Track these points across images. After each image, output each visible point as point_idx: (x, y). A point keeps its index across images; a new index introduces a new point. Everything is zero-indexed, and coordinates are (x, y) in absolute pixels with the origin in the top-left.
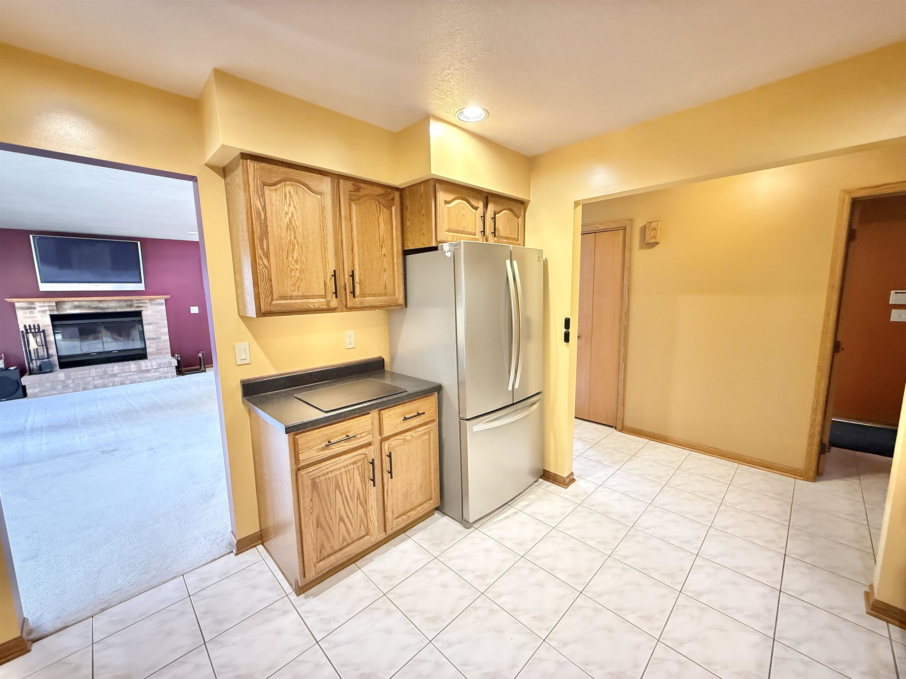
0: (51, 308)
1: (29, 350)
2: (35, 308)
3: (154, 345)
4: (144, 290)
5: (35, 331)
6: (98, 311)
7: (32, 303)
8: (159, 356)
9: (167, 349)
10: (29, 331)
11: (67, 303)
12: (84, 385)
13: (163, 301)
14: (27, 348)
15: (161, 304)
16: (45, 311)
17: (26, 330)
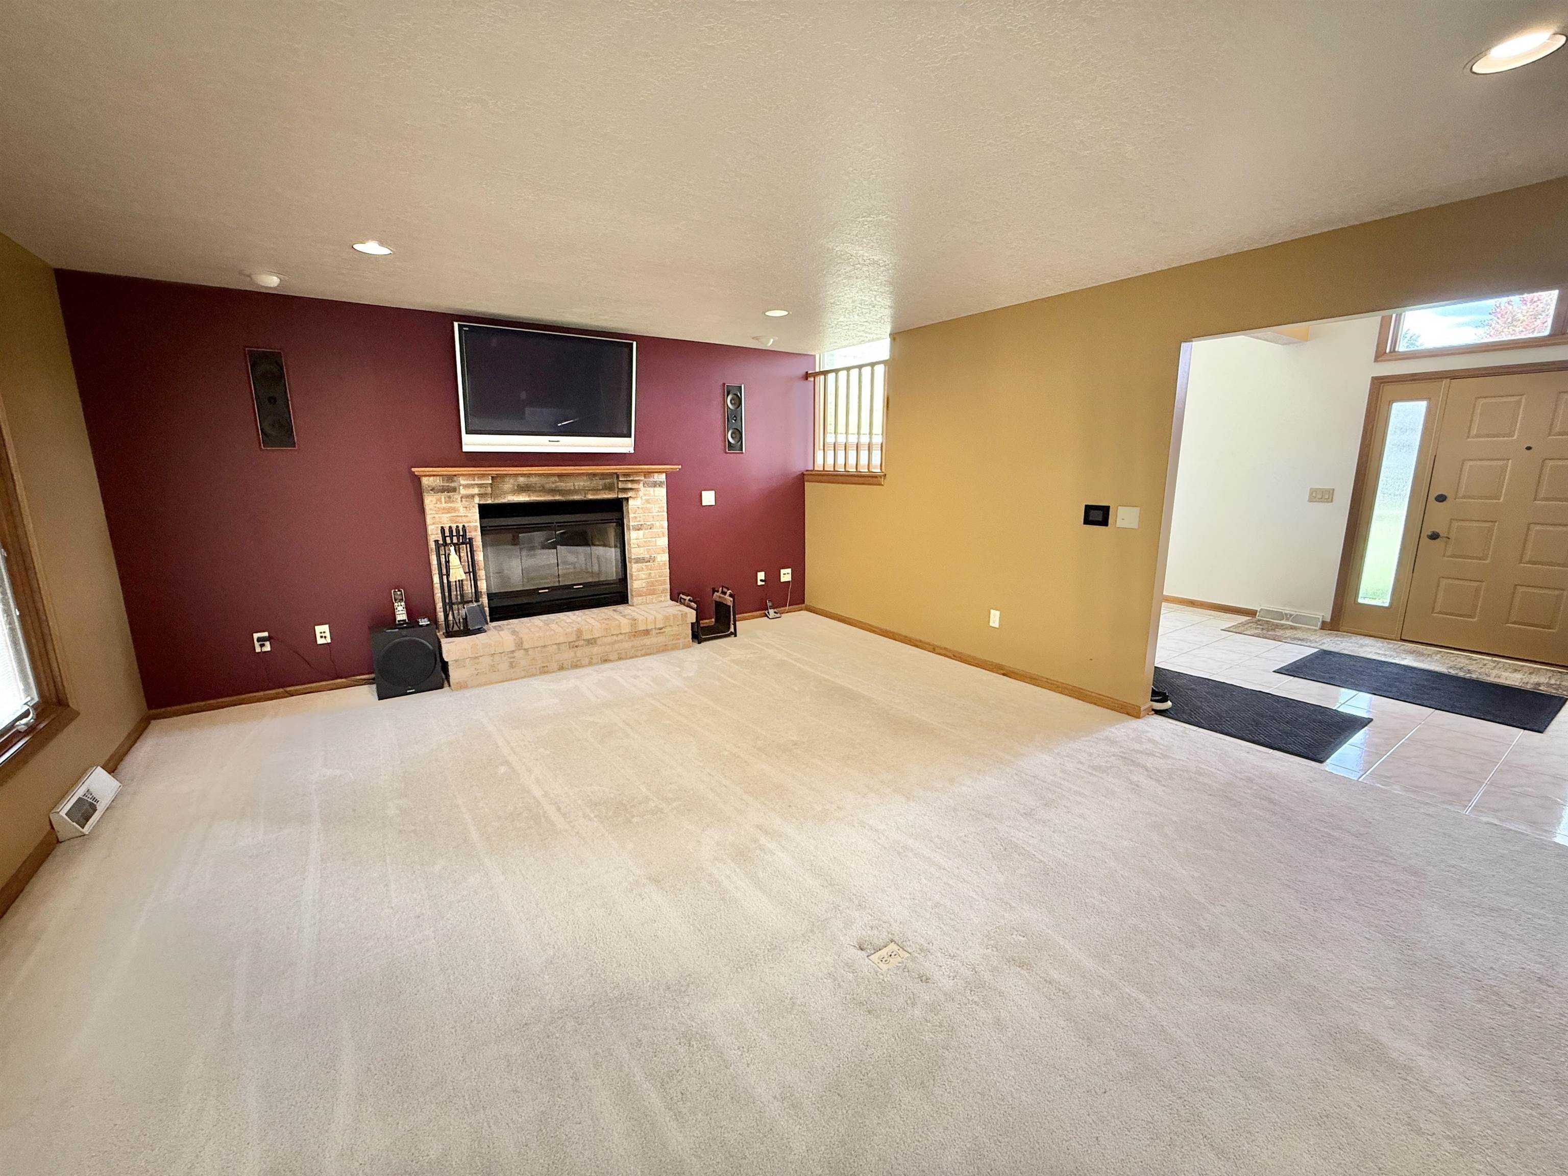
0: (483, 491)
1: (449, 582)
2: (454, 490)
3: (643, 575)
4: (633, 452)
5: (458, 540)
6: (558, 498)
7: (451, 478)
8: (651, 597)
9: (664, 583)
10: (448, 540)
11: (507, 479)
12: (543, 663)
13: (663, 477)
14: (445, 577)
15: (660, 484)
16: (473, 496)
17: (444, 538)
